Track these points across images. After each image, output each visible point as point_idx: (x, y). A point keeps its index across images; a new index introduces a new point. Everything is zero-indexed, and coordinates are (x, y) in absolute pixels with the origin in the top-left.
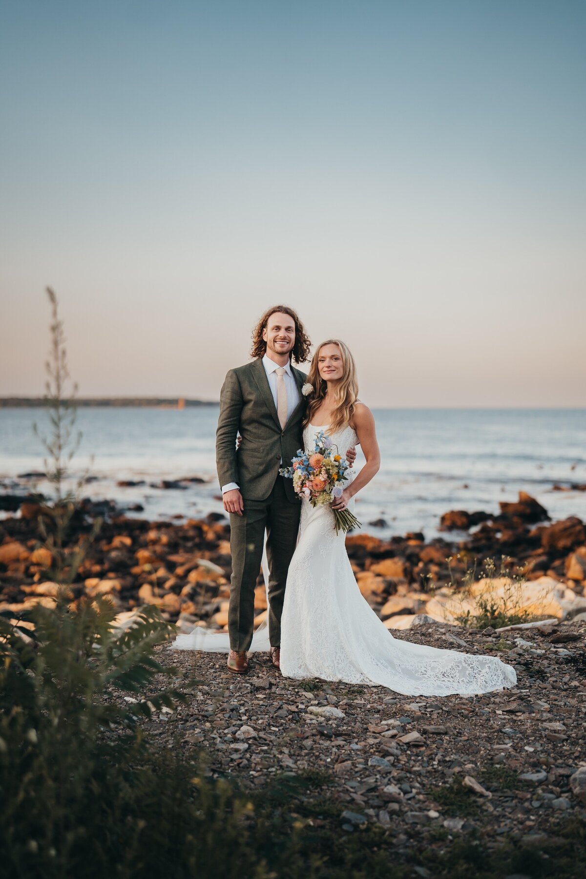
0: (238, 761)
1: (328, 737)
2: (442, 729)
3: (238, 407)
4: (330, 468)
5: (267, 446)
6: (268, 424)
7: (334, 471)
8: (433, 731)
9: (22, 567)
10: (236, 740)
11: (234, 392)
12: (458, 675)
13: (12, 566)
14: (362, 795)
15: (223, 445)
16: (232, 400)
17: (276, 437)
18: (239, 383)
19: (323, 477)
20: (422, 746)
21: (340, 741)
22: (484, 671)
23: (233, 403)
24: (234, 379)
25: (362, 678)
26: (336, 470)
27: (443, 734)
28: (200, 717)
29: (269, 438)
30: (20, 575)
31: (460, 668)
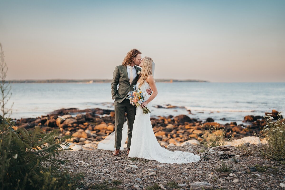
0: (97, 177)
1: (129, 173)
2: (164, 172)
3: (118, 77)
4: (138, 95)
5: (125, 89)
6: (126, 83)
7: (139, 96)
8: (161, 172)
9: (104, 131)
10: (101, 172)
11: (117, 73)
12: (179, 158)
13: (102, 131)
14: (127, 187)
15: (113, 88)
16: (116, 75)
17: (129, 87)
18: (119, 70)
19: (136, 98)
20: (154, 176)
21: (131, 174)
22: (187, 157)
23: (117, 76)
24: (117, 69)
25: (150, 158)
26: (140, 96)
27: (164, 173)
28: (95, 166)
29: (127, 87)
30: (103, 133)
31: (180, 156)
